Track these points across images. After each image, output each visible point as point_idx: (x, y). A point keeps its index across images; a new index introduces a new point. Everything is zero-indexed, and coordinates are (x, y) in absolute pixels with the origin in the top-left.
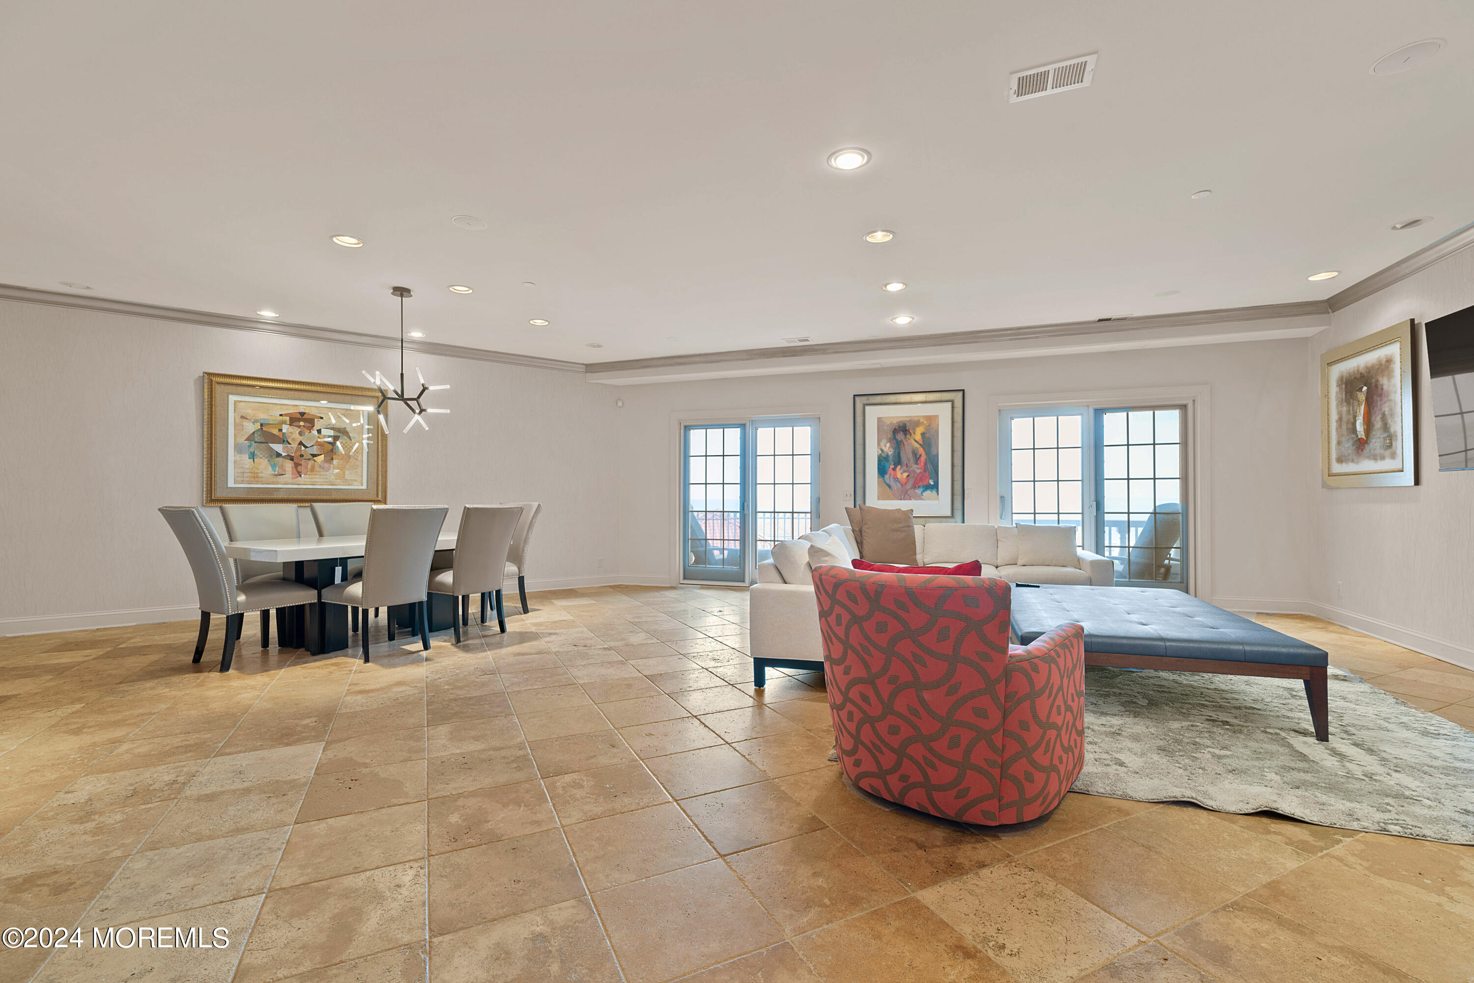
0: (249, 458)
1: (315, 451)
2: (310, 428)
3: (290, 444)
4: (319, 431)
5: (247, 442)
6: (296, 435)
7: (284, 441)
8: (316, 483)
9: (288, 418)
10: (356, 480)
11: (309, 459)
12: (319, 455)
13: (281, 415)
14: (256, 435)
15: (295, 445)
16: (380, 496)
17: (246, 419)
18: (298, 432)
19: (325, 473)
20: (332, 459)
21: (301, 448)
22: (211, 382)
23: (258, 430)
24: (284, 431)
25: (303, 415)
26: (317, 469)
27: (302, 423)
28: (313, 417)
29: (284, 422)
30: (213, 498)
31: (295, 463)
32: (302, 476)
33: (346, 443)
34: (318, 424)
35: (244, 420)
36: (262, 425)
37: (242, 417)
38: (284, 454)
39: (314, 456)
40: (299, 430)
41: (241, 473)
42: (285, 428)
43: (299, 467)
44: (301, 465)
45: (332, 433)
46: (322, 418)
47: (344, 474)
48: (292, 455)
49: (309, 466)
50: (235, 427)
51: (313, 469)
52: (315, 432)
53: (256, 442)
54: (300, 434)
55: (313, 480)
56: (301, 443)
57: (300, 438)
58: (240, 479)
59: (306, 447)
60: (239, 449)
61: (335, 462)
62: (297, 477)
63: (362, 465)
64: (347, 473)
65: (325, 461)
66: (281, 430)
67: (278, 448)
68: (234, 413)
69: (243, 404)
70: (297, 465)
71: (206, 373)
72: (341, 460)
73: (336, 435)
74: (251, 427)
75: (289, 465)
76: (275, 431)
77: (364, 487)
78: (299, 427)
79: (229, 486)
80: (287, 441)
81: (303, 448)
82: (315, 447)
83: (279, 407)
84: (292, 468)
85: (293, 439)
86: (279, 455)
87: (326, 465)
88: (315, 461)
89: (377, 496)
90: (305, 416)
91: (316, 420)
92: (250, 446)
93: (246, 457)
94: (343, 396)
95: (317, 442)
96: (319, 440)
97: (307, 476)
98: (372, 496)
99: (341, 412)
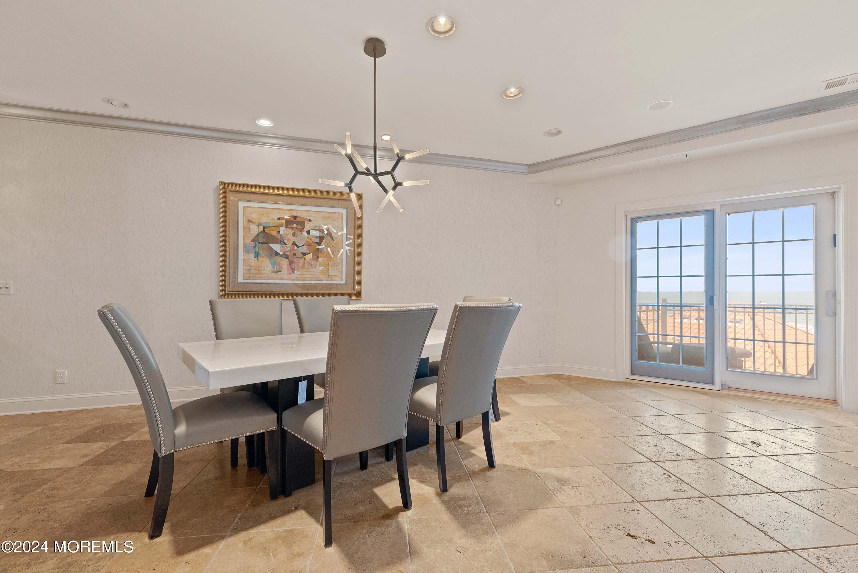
0: (254, 257)
1: (304, 249)
2: (301, 230)
3: (286, 244)
4: (308, 232)
5: (253, 242)
6: (290, 236)
7: (281, 242)
8: (306, 279)
9: (284, 221)
10: (337, 276)
11: (300, 258)
12: (308, 254)
13: (279, 219)
14: (259, 236)
15: (289, 245)
16: (356, 291)
17: (252, 222)
18: (292, 233)
19: (313, 269)
20: (318, 257)
21: (294, 247)
22: (225, 190)
23: (261, 232)
24: (281, 232)
25: (296, 218)
26: (306, 266)
27: (295, 226)
28: (302, 220)
29: (281, 225)
30: (227, 292)
31: (289, 261)
32: (295, 272)
33: (329, 242)
34: (308, 226)
35: (251, 224)
36: (264, 228)
37: (249, 221)
38: (281, 253)
39: (305, 254)
40: (293, 231)
41: (249, 270)
42: (282, 230)
43: (293, 264)
44: (294, 262)
45: (318, 234)
46: (310, 221)
47: (328, 271)
48: (288, 254)
49: (301, 264)
50: (243, 229)
51: (303, 267)
52: (305, 233)
53: (259, 243)
54: (294, 235)
55: (304, 276)
56: (294, 243)
57: (293, 239)
58: (247, 276)
59: (298, 247)
60: (246, 250)
61: (321, 260)
62: (291, 274)
63: (342, 263)
64: (330, 269)
65: (313, 259)
66: (278, 232)
67: (276, 247)
68: (243, 217)
69: (249, 209)
70: (291, 263)
71: (221, 183)
72: (326, 257)
73: (321, 235)
74: (255, 230)
75: (285, 263)
76: (274, 233)
77: (344, 282)
78: (293, 228)
79: (239, 282)
80: (284, 242)
81: (296, 248)
82: (305, 246)
83: (277, 211)
84: (287, 265)
85: (288, 240)
86: (277, 254)
87: (314, 262)
88: (305, 259)
89: (354, 290)
90: (298, 219)
91: (306, 222)
92: (255, 247)
93: (252, 256)
94: (327, 200)
95: (307, 242)
96: (308, 240)
97: (299, 273)
98: (350, 290)
99: (327, 215)
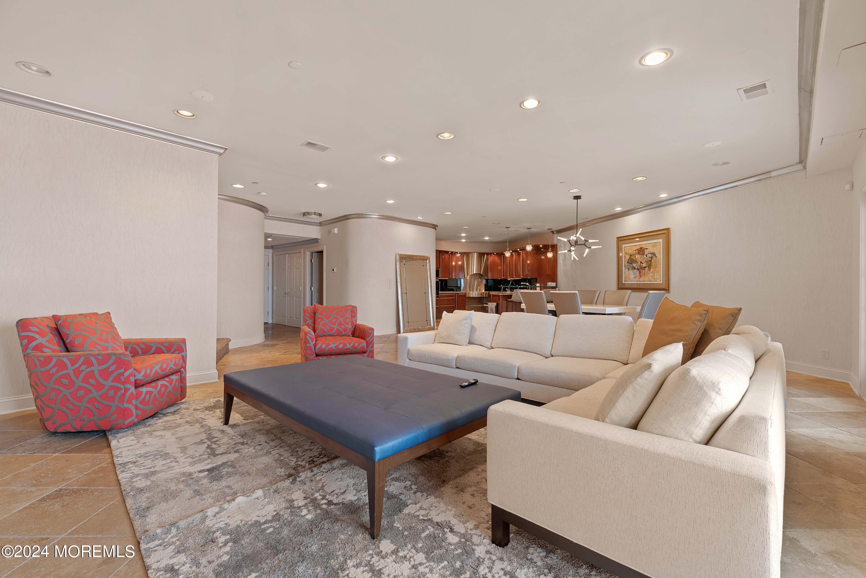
1: (645, 265)
2: (643, 254)
4: (646, 255)
5: (627, 263)
6: (640, 259)
7: (636, 262)
8: (646, 281)
9: (637, 251)
10: (658, 279)
11: (643, 269)
13: (635, 250)
15: (639, 263)
16: (667, 287)
19: (648, 276)
20: (650, 268)
22: (618, 240)
23: (630, 258)
24: (636, 257)
26: (646, 274)
27: (641, 253)
28: (644, 249)
29: (636, 253)
30: (619, 288)
33: (655, 260)
34: (646, 252)
36: (630, 256)
37: (626, 253)
38: (636, 268)
39: (645, 267)
40: (641, 256)
41: (626, 277)
45: (650, 255)
46: (647, 249)
48: (639, 268)
49: (644, 273)
50: (624, 258)
51: (644, 275)
52: (645, 256)
53: (629, 263)
55: (645, 279)
56: (641, 262)
58: (625, 280)
59: (642, 264)
60: (625, 267)
61: (651, 270)
62: (640, 278)
63: (661, 271)
64: (655, 275)
66: (635, 257)
67: (634, 265)
68: (624, 252)
69: (626, 248)
70: (640, 272)
71: (617, 237)
72: (653, 268)
74: (628, 257)
75: (638, 273)
76: (634, 258)
77: (661, 282)
79: (623, 282)
82: (645, 263)
83: (635, 246)
85: (639, 261)
87: (649, 271)
88: (645, 270)
90: (642, 249)
92: (628, 265)
93: (627, 270)
94: (654, 236)
95: (646, 261)
96: (646, 260)
97: (643, 277)
98: (663, 287)
99: (653, 244)
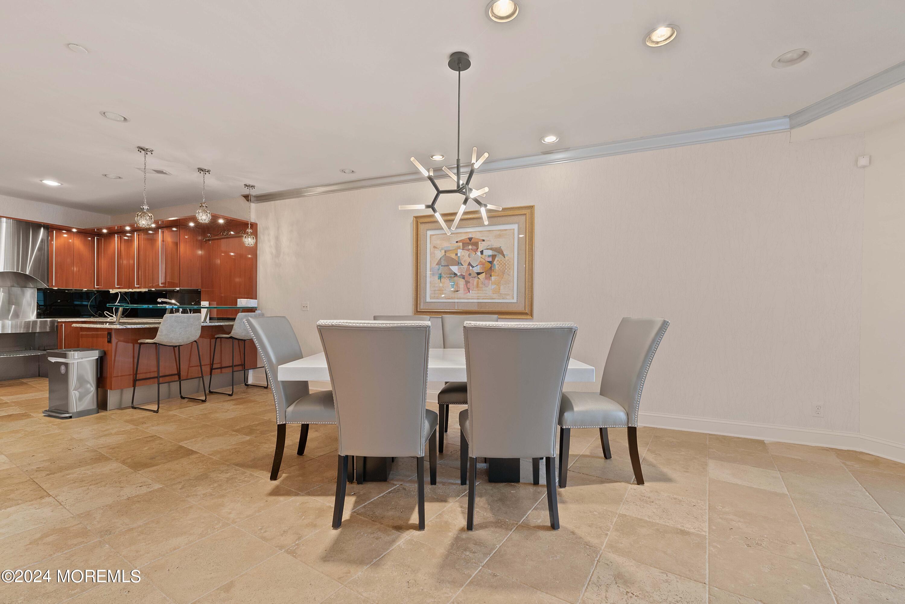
0: (438, 279)
1: (477, 269)
2: (476, 250)
3: (462, 265)
4: (482, 252)
5: (437, 266)
6: (466, 258)
7: (459, 263)
8: (479, 298)
9: (461, 243)
10: (508, 295)
11: (475, 277)
12: (481, 273)
13: (457, 242)
14: (442, 260)
15: (465, 266)
16: (527, 309)
17: (436, 248)
18: (468, 254)
19: (486, 289)
20: (491, 276)
21: (470, 267)
22: (417, 222)
23: (443, 256)
24: (459, 255)
25: (471, 240)
26: (480, 285)
27: (470, 247)
28: (477, 241)
29: (459, 248)
30: (418, 310)
31: (466, 281)
32: (470, 291)
33: (501, 261)
34: (481, 247)
35: (436, 249)
36: (445, 252)
37: (435, 247)
38: (459, 274)
39: (478, 274)
40: (469, 253)
41: (434, 290)
42: (460, 252)
43: (469, 284)
44: (469, 282)
45: (490, 253)
46: (484, 240)
47: (500, 289)
48: (464, 274)
49: (475, 283)
50: (430, 255)
51: (478, 286)
52: (479, 254)
53: (442, 266)
54: (469, 256)
55: (478, 295)
56: (470, 264)
57: (469, 260)
58: (433, 296)
59: (473, 267)
60: (432, 273)
61: (493, 278)
62: (467, 293)
63: (513, 280)
64: (502, 287)
65: (486, 278)
66: (457, 254)
67: (455, 269)
68: (430, 244)
69: (434, 237)
70: (467, 282)
71: (415, 217)
72: (498, 276)
73: (493, 254)
74: (439, 254)
75: (462, 283)
76: (453, 256)
77: (515, 301)
78: (468, 250)
79: (427, 301)
80: (461, 263)
81: (471, 268)
82: (479, 266)
83: (456, 235)
84: (464, 285)
85: (465, 261)
86: (455, 274)
87: (486, 281)
88: (479, 278)
90: (473, 240)
91: (479, 242)
92: (439, 269)
93: (436, 278)
94: (499, 218)
95: (480, 262)
96: (482, 260)
97: (474, 292)
98: (521, 309)
99: (498, 233)
